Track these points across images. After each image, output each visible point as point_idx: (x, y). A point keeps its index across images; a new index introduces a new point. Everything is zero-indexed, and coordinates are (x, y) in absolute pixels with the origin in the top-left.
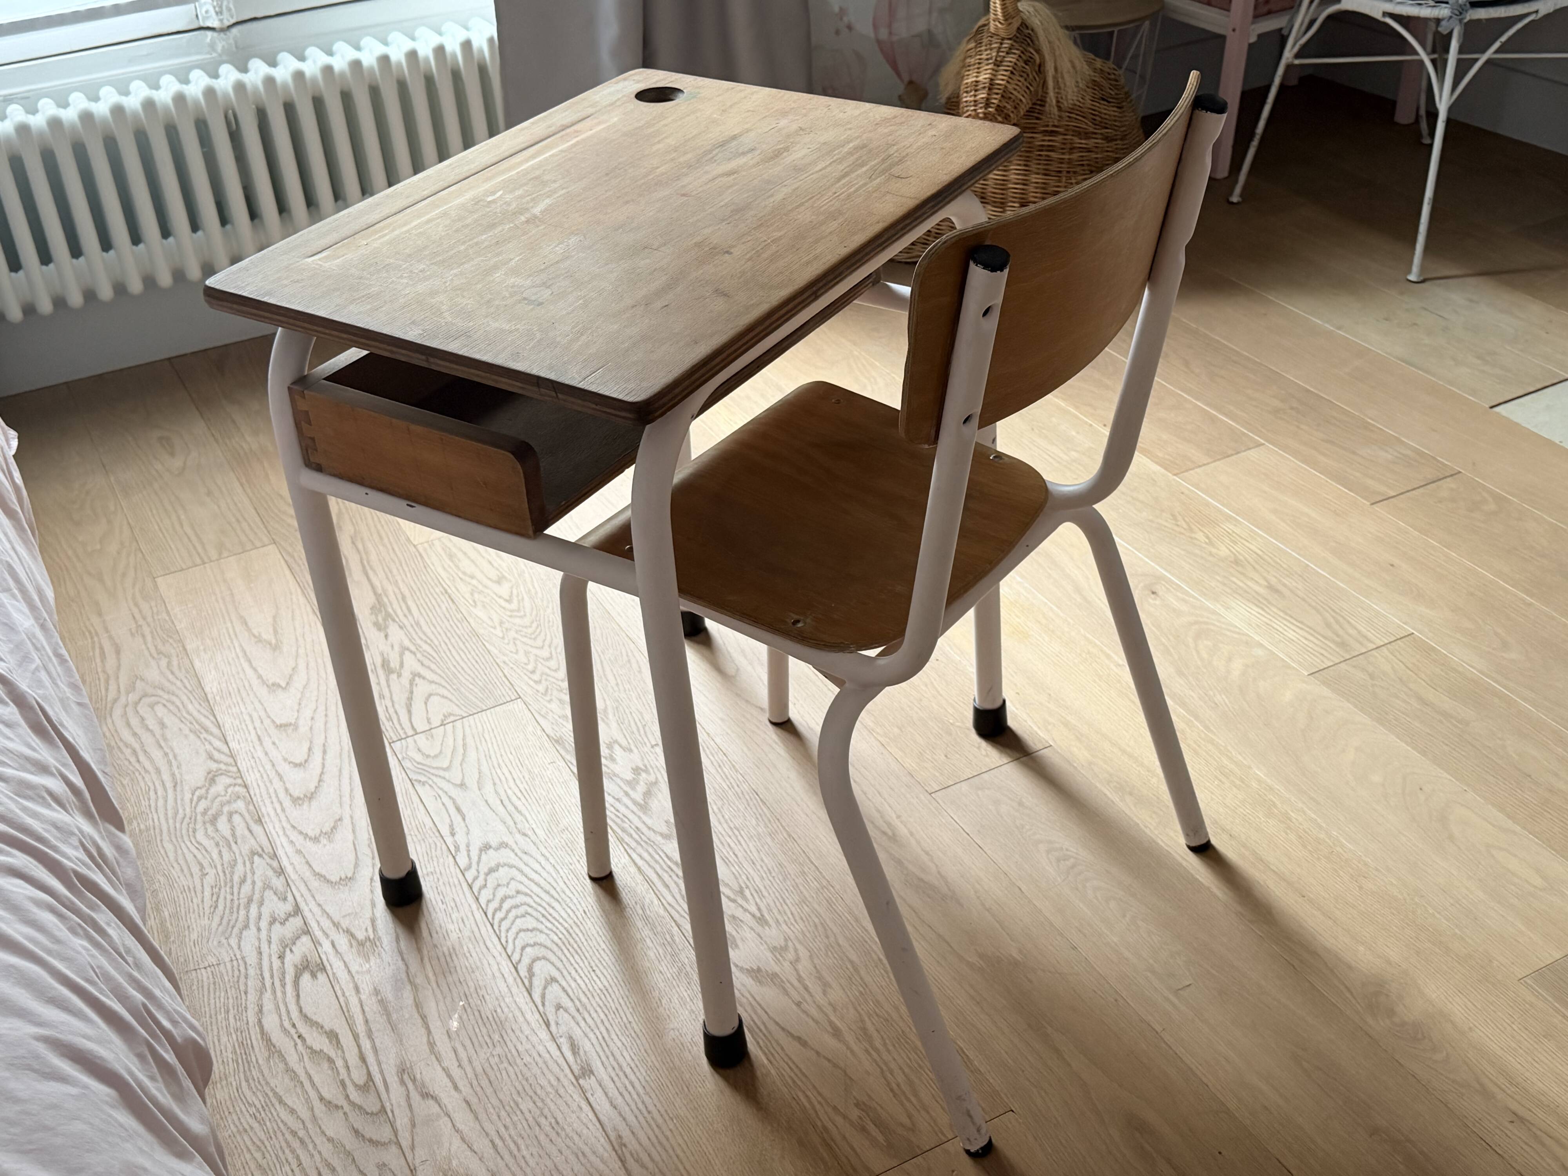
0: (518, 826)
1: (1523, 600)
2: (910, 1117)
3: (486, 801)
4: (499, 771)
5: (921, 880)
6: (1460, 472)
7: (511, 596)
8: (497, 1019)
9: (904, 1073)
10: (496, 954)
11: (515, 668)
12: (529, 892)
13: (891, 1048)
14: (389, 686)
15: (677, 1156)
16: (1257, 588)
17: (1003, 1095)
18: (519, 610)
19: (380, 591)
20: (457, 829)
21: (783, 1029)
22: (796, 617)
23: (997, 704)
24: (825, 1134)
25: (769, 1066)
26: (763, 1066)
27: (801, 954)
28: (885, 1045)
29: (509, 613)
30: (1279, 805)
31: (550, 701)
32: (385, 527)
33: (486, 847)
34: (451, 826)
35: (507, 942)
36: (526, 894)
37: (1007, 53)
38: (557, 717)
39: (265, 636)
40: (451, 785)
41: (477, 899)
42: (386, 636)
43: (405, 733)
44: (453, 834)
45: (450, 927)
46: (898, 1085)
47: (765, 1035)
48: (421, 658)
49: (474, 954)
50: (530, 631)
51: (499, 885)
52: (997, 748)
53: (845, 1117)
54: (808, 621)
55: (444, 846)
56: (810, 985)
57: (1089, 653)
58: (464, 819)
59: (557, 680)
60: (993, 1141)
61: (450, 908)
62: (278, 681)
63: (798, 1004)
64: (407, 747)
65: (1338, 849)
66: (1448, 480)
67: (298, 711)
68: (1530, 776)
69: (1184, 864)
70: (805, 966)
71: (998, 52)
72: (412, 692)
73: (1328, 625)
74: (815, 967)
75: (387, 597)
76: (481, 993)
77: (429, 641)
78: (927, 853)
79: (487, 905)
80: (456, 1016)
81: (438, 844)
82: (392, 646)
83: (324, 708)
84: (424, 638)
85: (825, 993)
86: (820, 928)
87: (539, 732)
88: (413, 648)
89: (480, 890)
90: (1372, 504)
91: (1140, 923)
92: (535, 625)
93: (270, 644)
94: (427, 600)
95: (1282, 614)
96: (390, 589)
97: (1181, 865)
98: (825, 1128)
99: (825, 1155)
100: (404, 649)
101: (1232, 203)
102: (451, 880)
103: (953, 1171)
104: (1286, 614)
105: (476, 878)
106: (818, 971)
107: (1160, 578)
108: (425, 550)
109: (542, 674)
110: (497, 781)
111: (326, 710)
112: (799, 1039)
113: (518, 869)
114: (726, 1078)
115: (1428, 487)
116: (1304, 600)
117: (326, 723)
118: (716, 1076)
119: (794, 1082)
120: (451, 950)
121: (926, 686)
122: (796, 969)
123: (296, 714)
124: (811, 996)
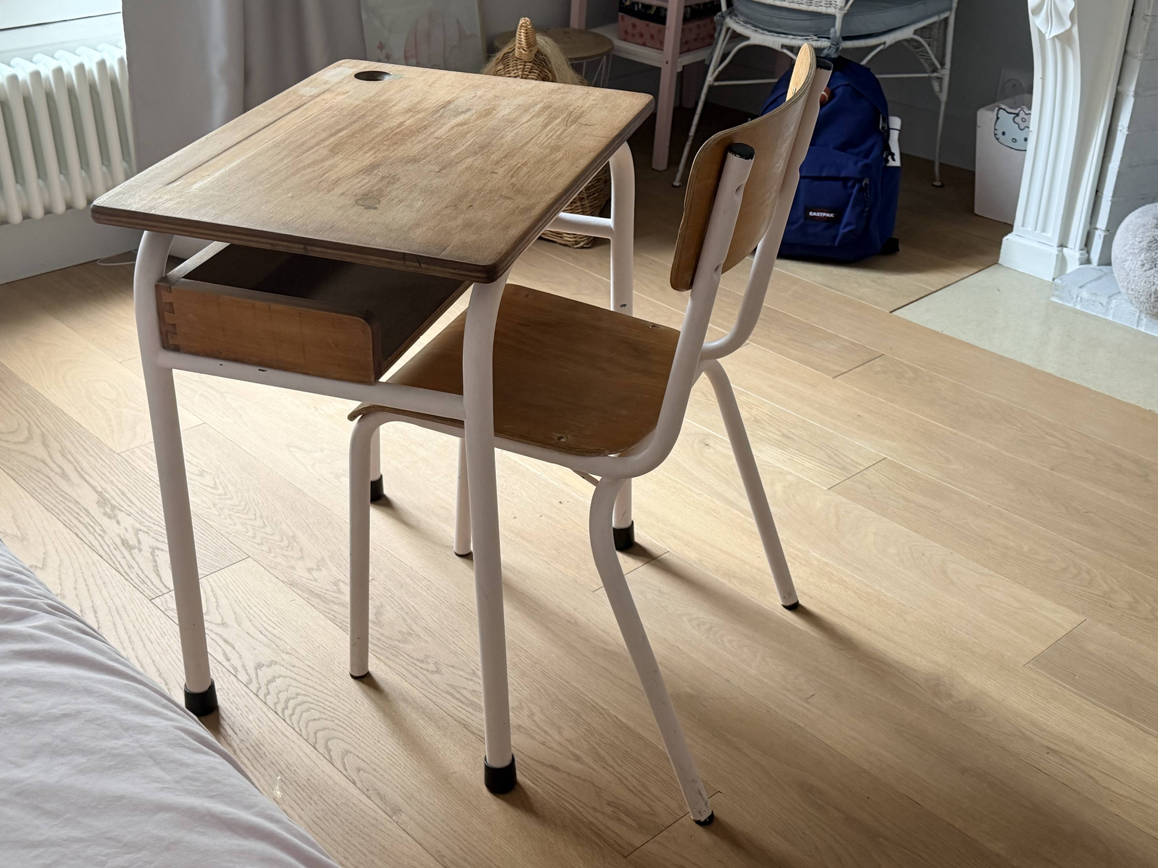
0: (281, 648)
1: (951, 432)
2: (650, 806)
3: (248, 633)
4: (250, 611)
5: (605, 650)
6: (883, 354)
7: (215, 484)
8: (312, 785)
9: (636, 778)
10: (295, 740)
11: (237, 536)
12: (306, 693)
13: (620, 763)
14: (134, 559)
15: (487, 858)
16: (776, 437)
17: (710, 783)
18: (226, 494)
19: (100, 490)
20: (230, 656)
21: (538, 761)
22: (559, 435)
23: (628, 525)
24: (592, 827)
25: (536, 787)
26: (531, 787)
27: (534, 710)
28: (616, 762)
29: (217, 497)
30: (836, 574)
31: (275, 557)
32: (87, 442)
33: (259, 666)
34: (225, 654)
35: (300, 730)
36: (305, 695)
37: (530, 72)
38: (285, 568)
39: (9, 531)
40: (214, 625)
41: (266, 703)
42: (118, 522)
43: (161, 591)
44: (228, 660)
45: (250, 726)
46: (634, 787)
47: (525, 767)
48: (155, 536)
49: (277, 742)
50: (240, 508)
51: (280, 692)
52: (632, 557)
53: (603, 813)
54: (569, 437)
55: (224, 669)
56: (547, 729)
57: (675, 488)
58: (234, 648)
59: (276, 541)
60: (714, 814)
61: (245, 713)
62: (34, 563)
63: (543, 743)
64: (166, 601)
65: (882, 597)
66: (877, 359)
67: (61, 584)
68: (990, 540)
69: (785, 618)
70: (538, 717)
71: (523, 71)
72: (155, 561)
73: (830, 457)
74: (547, 717)
75: (107, 493)
76: (292, 769)
77: (157, 523)
78: (604, 631)
79: (275, 706)
80: (277, 787)
81: (219, 668)
82: (126, 529)
83: (82, 580)
84: (152, 521)
85: (560, 733)
86: (542, 691)
87: (274, 579)
88: (145, 529)
89: (265, 696)
90: (834, 378)
91: (768, 660)
92: (243, 503)
93: (17, 537)
94: (143, 493)
95: (797, 452)
96: (108, 487)
97: (784, 620)
98: (591, 823)
99: (598, 841)
100: (137, 531)
101: (676, 186)
102: (239, 693)
103: (691, 837)
104: (800, 451)
105: (259, 689)
106: (550, 720)
107: (708, 435)
108: (129, 456)
109: (262, 538)
110: (252, 618)
111: (85, 581)
112: (552, 766)
113: (291, 678)
114: (507, 801)
115: (866, 365)
116: (809, 442)
117: (88, 590)
118: (499, 800)
119: (558, 796)
120: (257, 742)
121: (566, 520)
122: (534, 721)
123: (60, 587)
124: (551, 736)
